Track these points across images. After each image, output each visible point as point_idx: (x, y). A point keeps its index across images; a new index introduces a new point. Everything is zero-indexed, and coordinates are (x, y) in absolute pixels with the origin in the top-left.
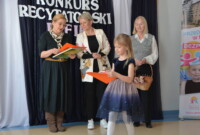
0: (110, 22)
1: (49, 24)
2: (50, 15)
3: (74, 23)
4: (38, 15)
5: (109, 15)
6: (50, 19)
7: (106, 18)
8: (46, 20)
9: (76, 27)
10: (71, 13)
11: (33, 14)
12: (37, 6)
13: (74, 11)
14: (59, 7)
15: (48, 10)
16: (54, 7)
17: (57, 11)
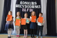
0: (40, 8)
1: (23, 9)
5: (40, 6)
8: (22, 8)
9: (30, 9)
11: (19, 7)
12: (20, 5)
13: (30, 5)
14: (26, 4)
15: (23, 5)
16: (24, 5)
17: (25, 5)
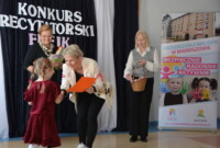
0: (92, 35)
1: (31, 35)
2: (32, 25)
3: (57, 35)
4: (19, 26)
5: (92, 27)
6: (32, 29)
7: (89, 30)
8: (28, 31)
10: (53, 24)
11: (15, 24)
12: (19, 17)
13: (57, 21)
14: (42, 18)
15: (30, 21)
16: (36, 18)
17: (40, 22)
